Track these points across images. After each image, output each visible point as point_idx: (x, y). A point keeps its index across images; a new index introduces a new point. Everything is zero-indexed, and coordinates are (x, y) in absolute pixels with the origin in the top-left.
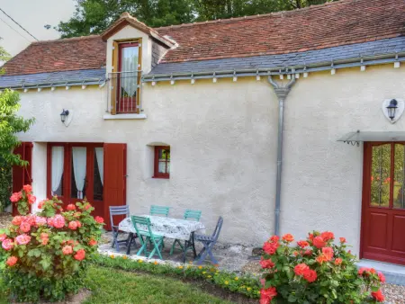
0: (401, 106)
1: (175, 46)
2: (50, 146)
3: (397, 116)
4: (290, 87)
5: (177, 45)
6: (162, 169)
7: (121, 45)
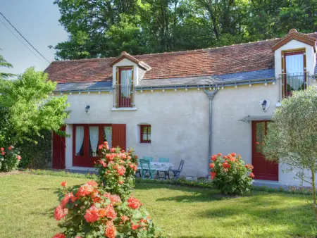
0: (268, 104)
1: (149, 69)
2: (74, 126)
3: (266, 108)
4: (215, 94)
5: (150, 68)
6: (145, 138)
7: (120, 69)
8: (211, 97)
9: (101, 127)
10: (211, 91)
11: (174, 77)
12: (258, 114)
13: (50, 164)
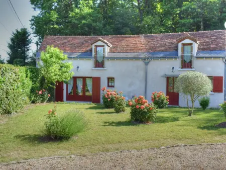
0: (174, 69)
1: (111, 46)
4: (149, 62)
6: (110, 84)
7: (96, 46)
8: (147, 64)
9: (84, 79)
10: (147, 61)
11: (127, 52)
12: (170, 73)
13: (54, 99)
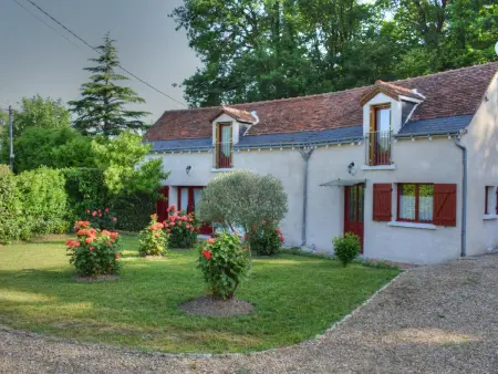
0: (355, 167)
2: (179, 189)
3: (353, 171)
4: (310, 153)
5: (258, 121)
7: (220, 125)
8: (307, 157)
10: (306, 150)
